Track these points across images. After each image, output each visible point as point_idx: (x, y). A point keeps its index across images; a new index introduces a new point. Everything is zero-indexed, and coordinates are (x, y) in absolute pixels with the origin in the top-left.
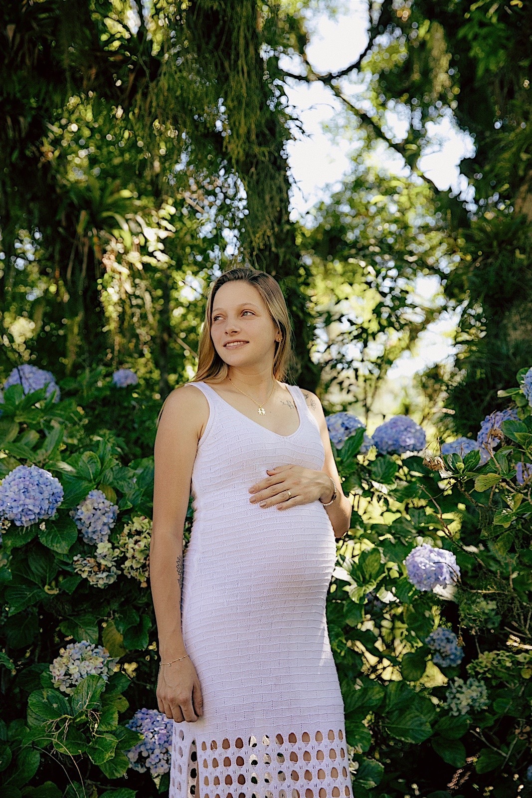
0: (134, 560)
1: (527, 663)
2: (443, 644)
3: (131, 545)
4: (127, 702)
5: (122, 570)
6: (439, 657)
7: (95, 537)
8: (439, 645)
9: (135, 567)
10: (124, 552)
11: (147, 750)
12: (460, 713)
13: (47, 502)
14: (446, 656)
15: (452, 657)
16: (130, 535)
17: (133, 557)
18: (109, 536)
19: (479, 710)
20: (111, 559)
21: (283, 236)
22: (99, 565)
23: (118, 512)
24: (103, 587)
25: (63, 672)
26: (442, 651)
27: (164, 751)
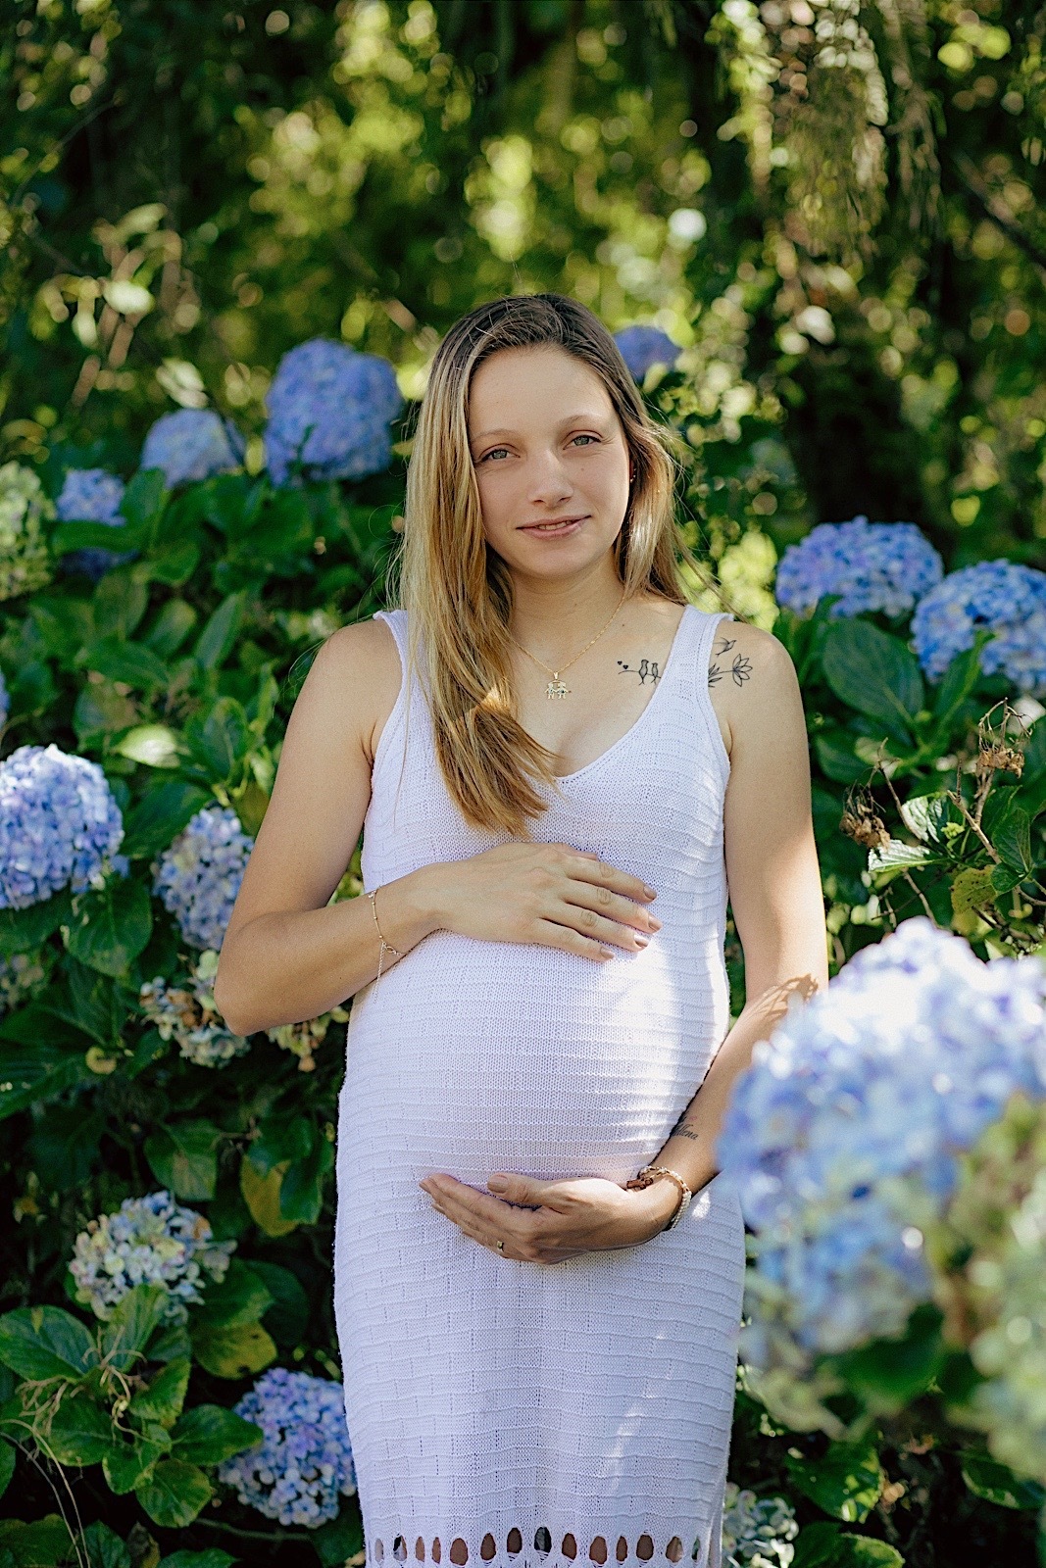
4: (272, 1349)
7: (205, 934)
11: (271, 1469)
13: (68, 848)
22: (198, 1010)
24: (211, 1064)
25: (93, 1269)
27: (312, 1474)
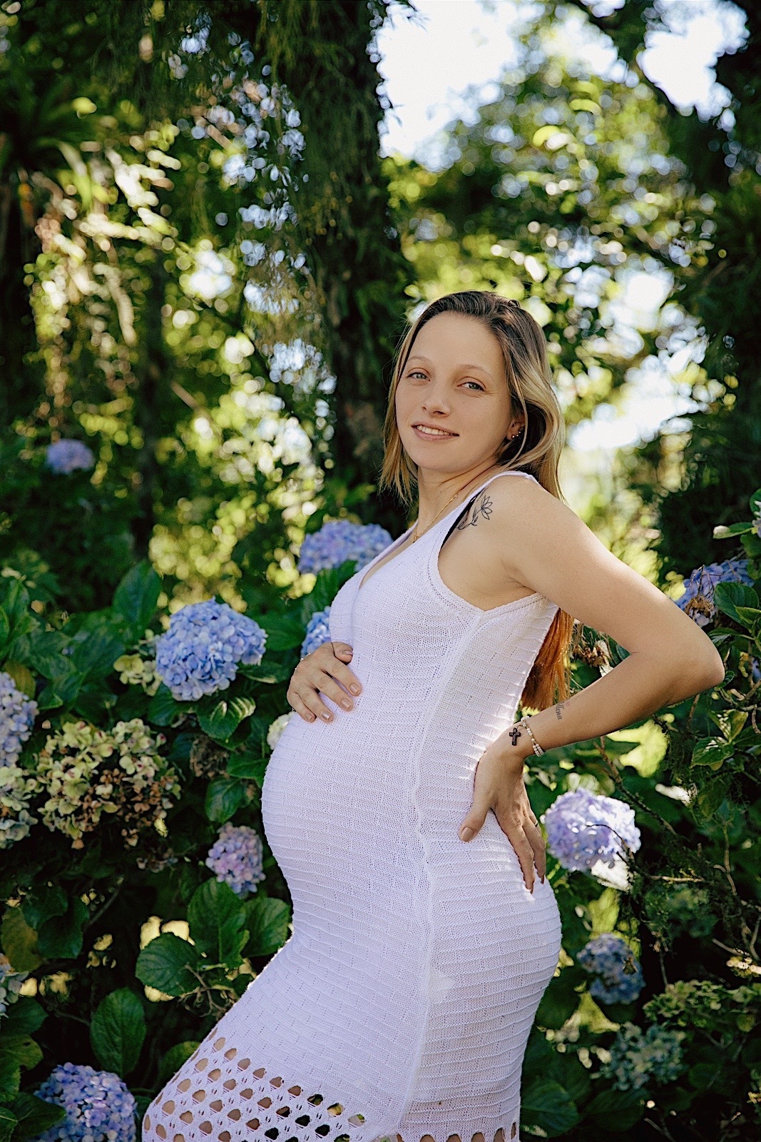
0: (62, 801)
1: (749, 1005)
2: (608, 964)
3: (57, 773)
4: (39, 1051)
5: (40, 817)
6: (601, 987)
8: (602, 965)
9: (62, 811)
10: (45, 785)
11: (70, 1136)
12: (631, 1086)
14: (613, 985)
15: (623, 987)
16: (56, 755)
17: (60, 794)
18: (19, 754)
19: (666, 1081)
20: (19, 796)
21: (367, 207)
23: (37, 712)
24: (4, 847)
26: (605, 976)
27: (101, 1139)
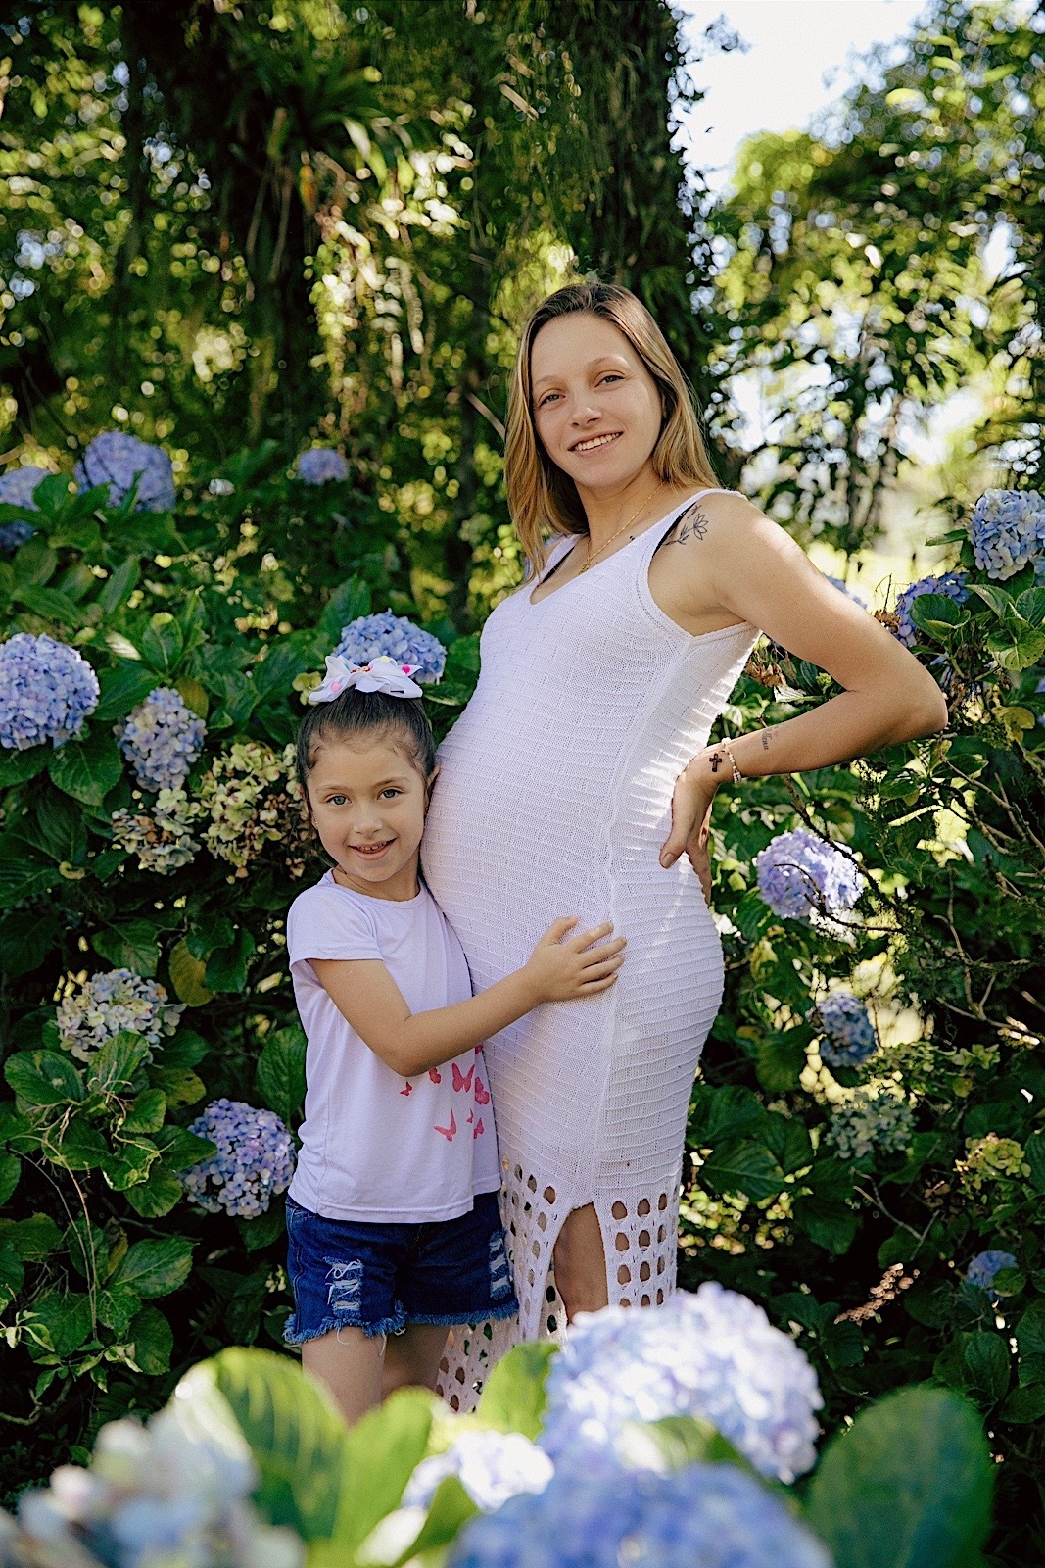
0: (224, 826)
1: (968, 1068)
2: (838, 1024)
3: (221, 797)
4: (202, 1087)
5: (204, 843)
6: (829, 1048)
7: (158, 777)
8: (831, 1024)
9: (224, 838)
10: (210, 809)
11: (221, 1173)
12: (853, 1155)
13: (63, 705)
14: (842, 1046)
15: (853, 1049)
16: (222, 779)
17: (223, 819)
18: (186, 777)
19: (891, 1151)
20: (183, 821)
22: (159, 830)
23: (206, 732)
24: (165, 873)
25: (77, 1022)
26: (834, 1036)
27: (254, 1177)
